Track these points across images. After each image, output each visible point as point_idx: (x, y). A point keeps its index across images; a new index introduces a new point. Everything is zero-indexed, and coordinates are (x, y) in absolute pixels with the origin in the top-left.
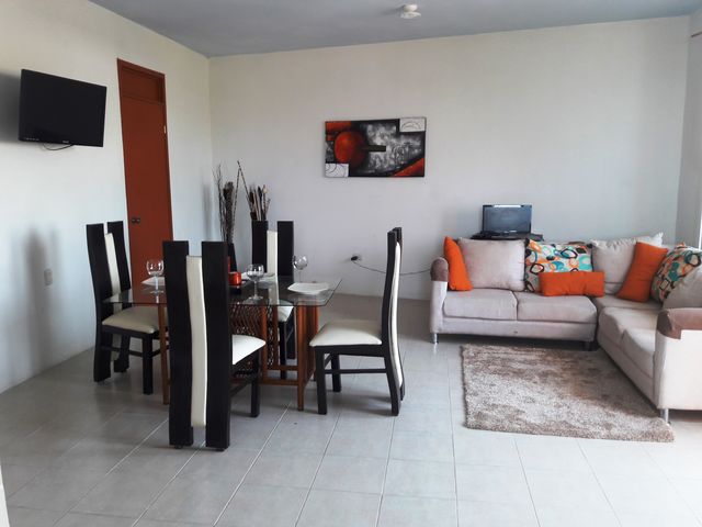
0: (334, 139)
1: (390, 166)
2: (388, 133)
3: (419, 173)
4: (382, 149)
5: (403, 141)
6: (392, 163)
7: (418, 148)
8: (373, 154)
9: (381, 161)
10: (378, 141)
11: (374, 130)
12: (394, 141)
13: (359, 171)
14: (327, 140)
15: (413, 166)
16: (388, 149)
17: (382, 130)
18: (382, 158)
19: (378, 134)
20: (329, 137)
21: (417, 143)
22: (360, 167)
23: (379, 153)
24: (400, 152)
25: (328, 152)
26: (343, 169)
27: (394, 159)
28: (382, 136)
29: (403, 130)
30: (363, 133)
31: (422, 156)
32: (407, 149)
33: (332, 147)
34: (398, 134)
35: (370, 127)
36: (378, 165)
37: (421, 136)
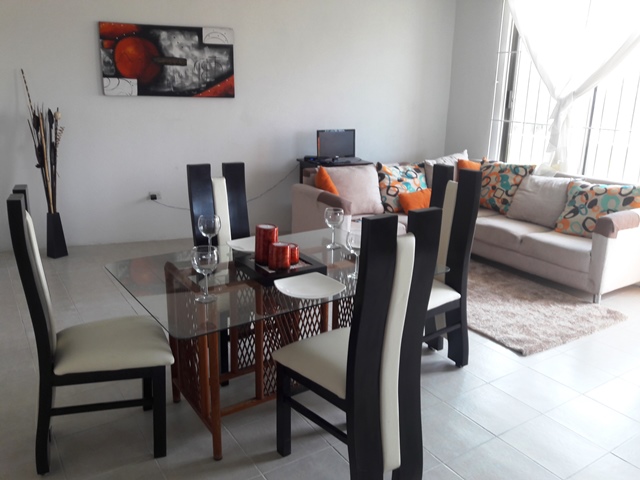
0: (114, 47)
1: (193, 83)
2: (189, 43)
3: (229, 93)
4: (182, 62)
5: (208, 54)
6: (196, 80)
7: (227, 64)
8: (170, 69)
9: (181, 77)
10: (176, 53)
11: (169, 38)
12: (196, 53)
13: (152, 89)
14: (102, 46)
15: (220, 85)
16: (190, 62)
17: (180, 39)
18: (183, 74)
19: (175, 44)
20: (106, 43)
21: (224, 58)
22: (152, 84)
23: (178, 68)
24: (204, 68)
25: (106, 64)
26: (131, 85)
27: (198, 76)
28: (181, 47)
29: (206, 41)
30: (156, 41)
31: (230, 73)
32: (213, 65)
33: (112, 56)
34: (201, 46)
35: (164, 35)
36: (178, 82)
37: (229, 49)
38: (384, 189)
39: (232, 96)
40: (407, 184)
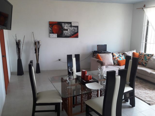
0: (52, 27)
1: (69, 35)
2: (69, 26)
3: (77, 37)
5: (73, 28)
6: (70, 34)
7: (77, 30)
8: (64, 31)
9: (67, 33)
10: (66, 28)
12: (70, 28)
13: (60, 36)
14: (50, 27)
15: (75, 35)
16: (69, 30)
17: (67, 25)
18: (67, 32)
19: (65, 26)
20: (51, 26)
21: (76, 29)
23: (66, 31)
24: (72, 31)
25: (50, 30)
26: (56, 35)
27: (70, 33)
29: (72, 25)
30: (61, 25)
31: (78, 32)
32: (74, 30)
33: (52, 29)
34: (71, 26)
35: (63, 24)
36: (66, 34)
37: (77, 27)
38: (114, 59)
39: (78, 37)
40: (120, 58)
